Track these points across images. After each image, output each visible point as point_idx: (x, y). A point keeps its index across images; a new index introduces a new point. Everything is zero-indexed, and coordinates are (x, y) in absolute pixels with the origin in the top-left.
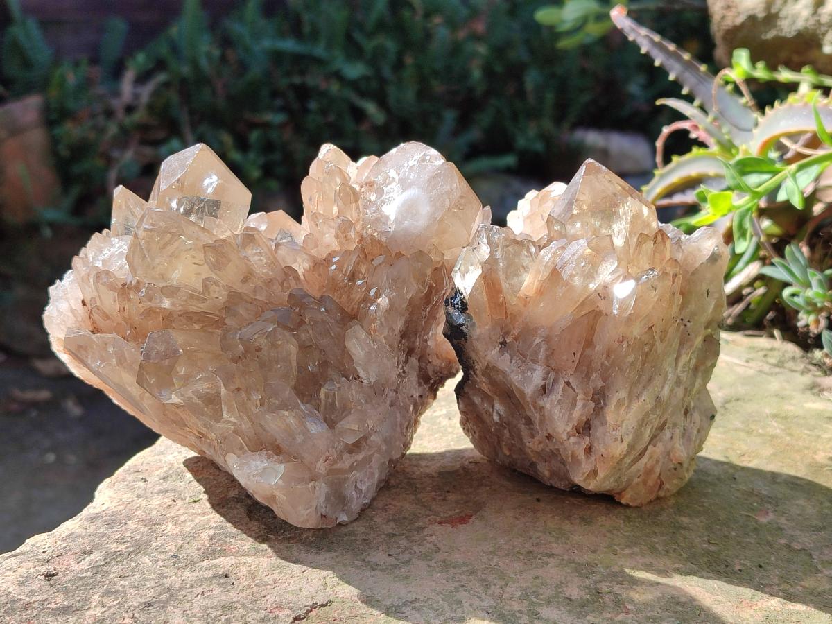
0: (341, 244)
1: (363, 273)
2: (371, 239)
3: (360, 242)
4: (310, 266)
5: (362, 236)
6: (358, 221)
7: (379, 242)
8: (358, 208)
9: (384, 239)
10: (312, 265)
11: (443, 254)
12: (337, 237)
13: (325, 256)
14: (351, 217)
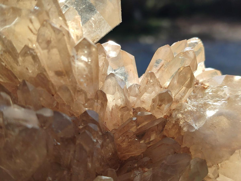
0: (153, 107)
1: (151, 140)
2: (176, 122)
3: (166, 117)
4: (121, 105)
5: (171, 115)
6: (177, 101)
7: (180, 129)
8: (185, 92)
9: (185, 129)
10: (123, 105)
11: (218, 176)
12: (154, 101)
13: (136, 107)
14: (175, 95)
